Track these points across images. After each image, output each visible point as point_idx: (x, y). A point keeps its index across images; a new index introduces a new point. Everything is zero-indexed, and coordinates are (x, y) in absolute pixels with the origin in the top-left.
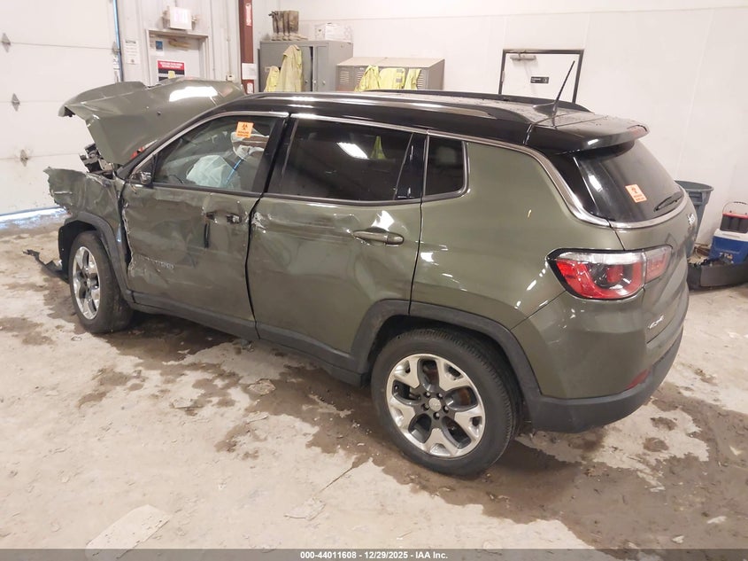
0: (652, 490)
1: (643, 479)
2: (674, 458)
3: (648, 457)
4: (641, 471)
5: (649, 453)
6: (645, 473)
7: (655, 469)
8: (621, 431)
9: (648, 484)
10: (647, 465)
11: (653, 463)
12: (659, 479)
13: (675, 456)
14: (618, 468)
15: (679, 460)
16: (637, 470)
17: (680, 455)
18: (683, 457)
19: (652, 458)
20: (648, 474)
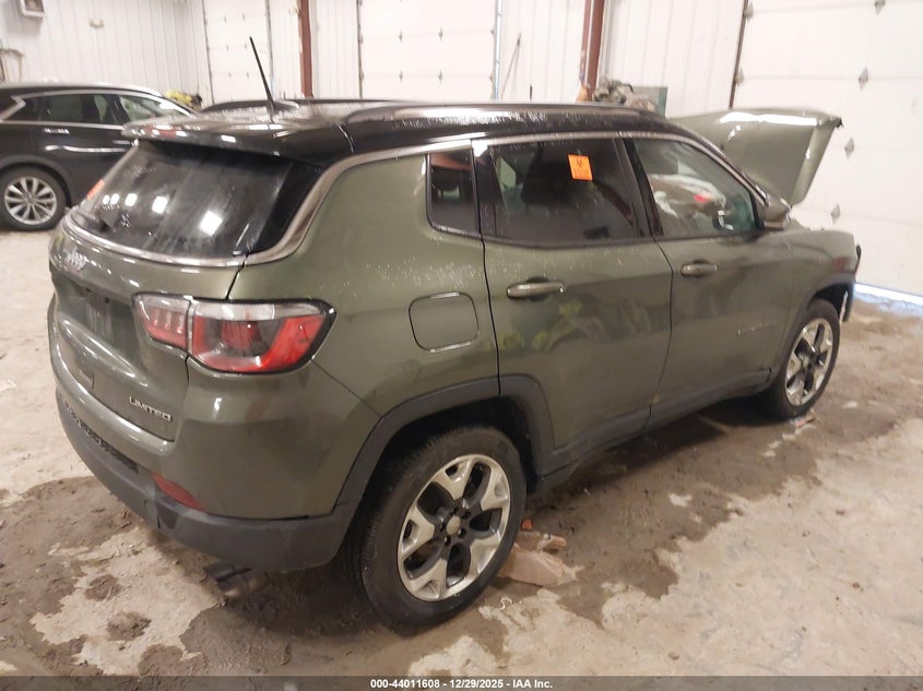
0: (58, 545)
1: (76, 546)
2: (70, 591)
3: (96, 570)
4: (87, 552)
5: (100, 575)
6: (82, 553)
7: (77, 565)
8: (158, 575)
9: (68, 547)
10: (87, 562)
11: (85, 569)
12: (62, 558)
13: (71, 593)
14: (109, 539)
15: (63, 593)
16: (90, 551)
17: (67, 601)
18: (62, 601)
19: (92, 573)
20: (77, 554)
